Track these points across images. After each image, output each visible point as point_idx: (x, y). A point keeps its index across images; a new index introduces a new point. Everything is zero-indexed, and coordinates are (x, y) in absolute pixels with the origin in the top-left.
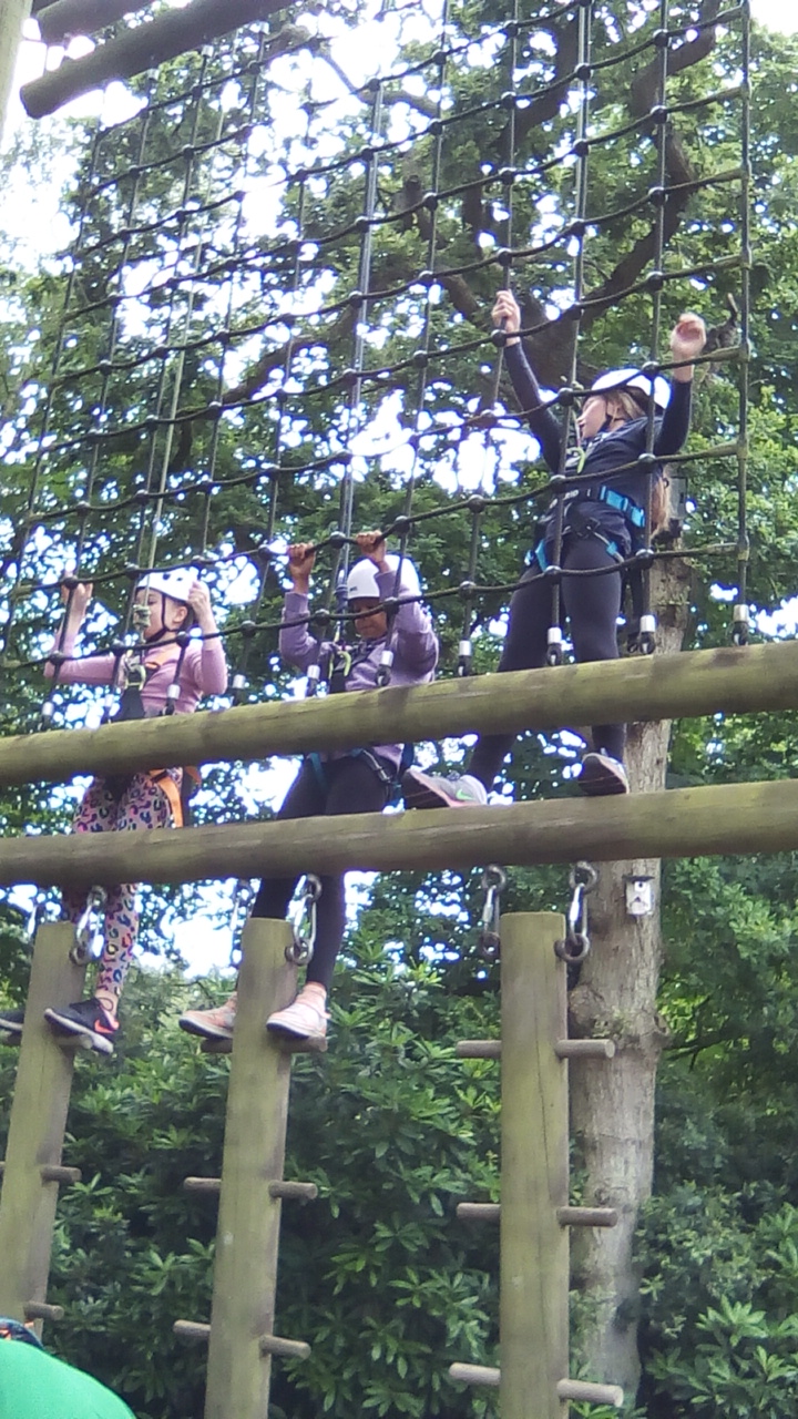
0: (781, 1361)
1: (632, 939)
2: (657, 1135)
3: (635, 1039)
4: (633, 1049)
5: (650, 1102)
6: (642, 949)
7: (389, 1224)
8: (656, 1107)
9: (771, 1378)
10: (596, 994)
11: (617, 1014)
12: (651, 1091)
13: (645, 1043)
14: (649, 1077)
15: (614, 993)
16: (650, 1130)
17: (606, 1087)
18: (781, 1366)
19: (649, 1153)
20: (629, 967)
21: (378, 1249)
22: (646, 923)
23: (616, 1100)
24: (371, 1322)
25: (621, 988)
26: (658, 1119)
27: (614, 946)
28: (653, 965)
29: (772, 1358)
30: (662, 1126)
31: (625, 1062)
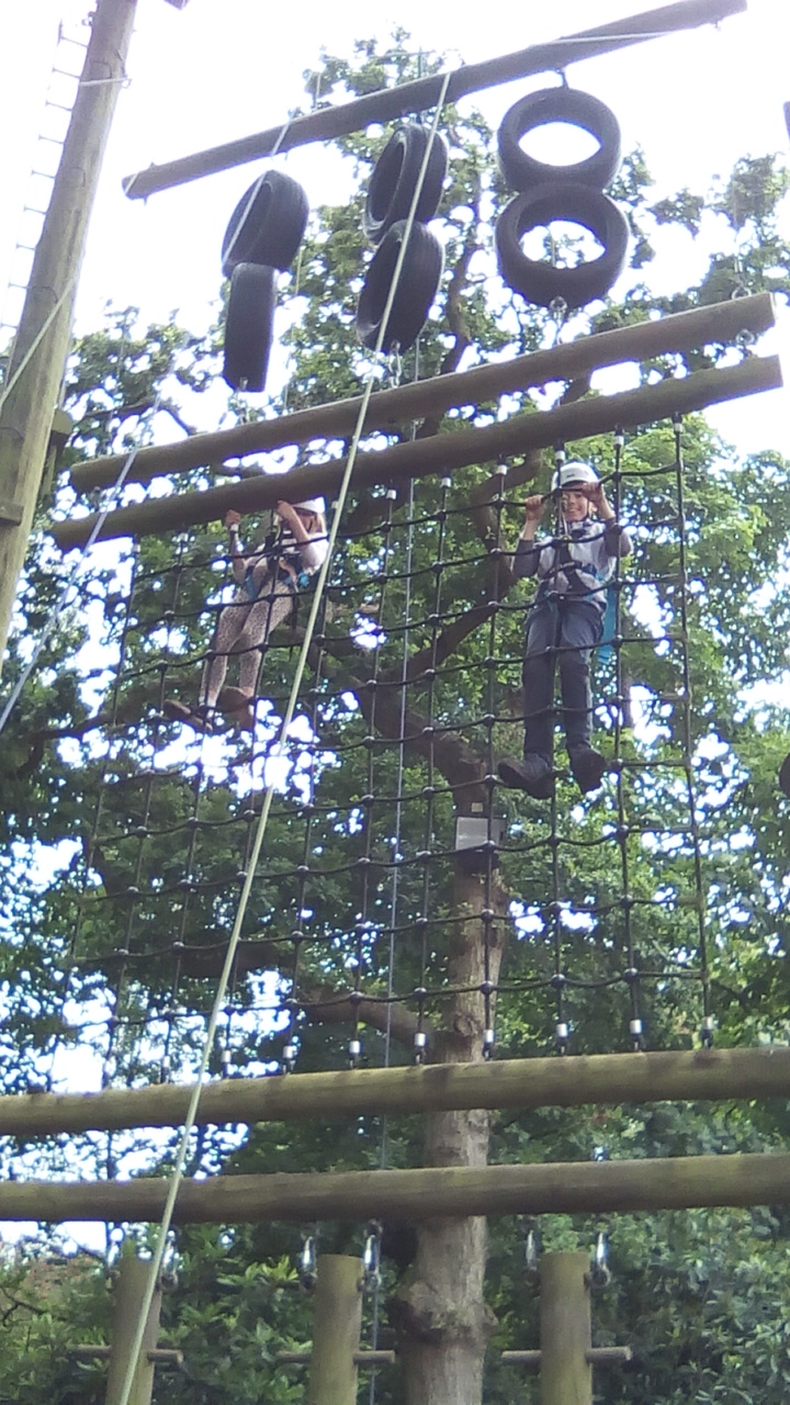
3: (466, 1329)
4: (465, 1339)
5: (478, 1386)
10: (431, 1288)
11: (451, 1307)
12: (479, 1376)
13: (476, 1333)
14: (478, 1363)
15: (449, 1287)
17: (442, 1374)
20: (461, 1263)
23: (450, 1387)
25: (454, 1282)
28: (481, 1260)
31: (457, 1351)
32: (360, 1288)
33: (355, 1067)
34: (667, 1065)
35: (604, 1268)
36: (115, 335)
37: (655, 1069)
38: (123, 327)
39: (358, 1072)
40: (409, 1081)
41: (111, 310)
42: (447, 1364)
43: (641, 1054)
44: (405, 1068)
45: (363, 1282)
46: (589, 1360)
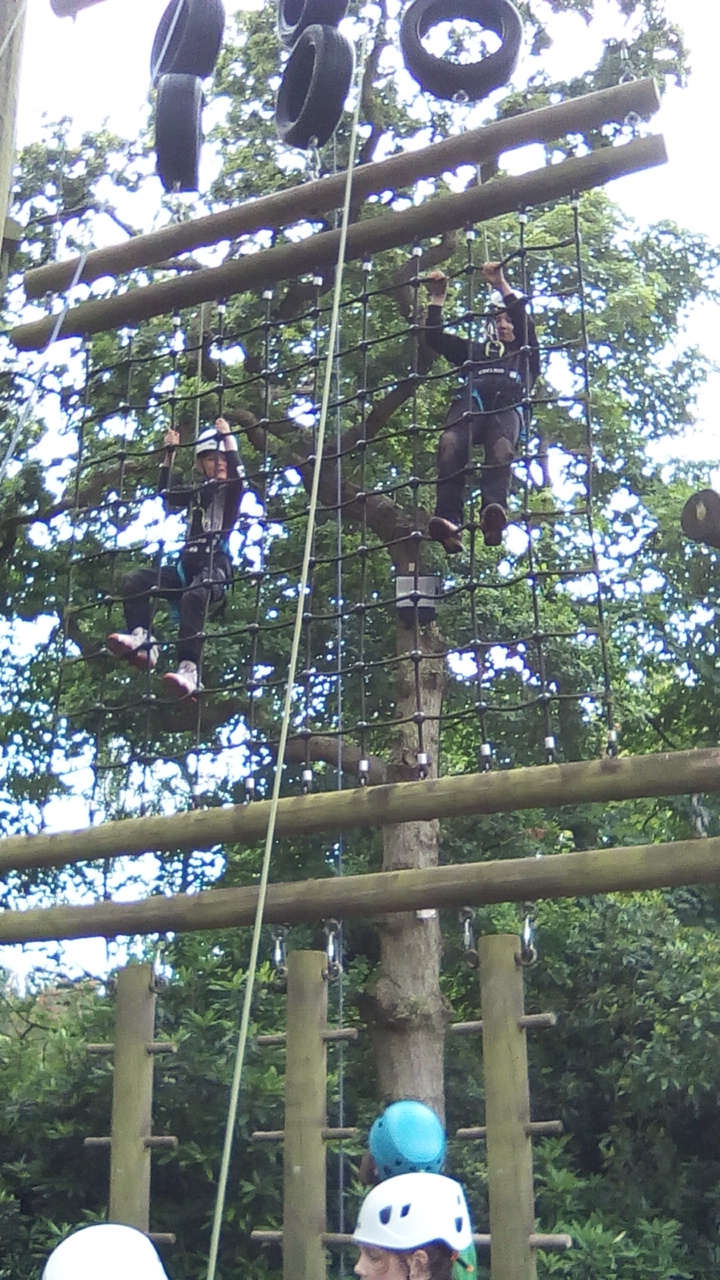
0: (557, 1257)
1: (420, 938)
2: (447, 1091)
3: (427, 1017)
4: (427, 1026)
5: (440, 1065)
6: (429, 945)
7: (250, 1180)
8: (446, 1069)
9: (552, 1270)
10: (394, 983)
11: (413, 998)
12: (440, 1057)
13: (436, 1020)
14: (439, 1046)
15: (408, 981)
16: (442, 1088)
17: (408, 1057)
18: (559, 1260)
19: (442, 1106)
20: (420, 960)
21: (245, 1201)
22: (431, 923)
23: (416, 1070)
24: (243, 1260)
25: (415, 977)
26: (447, 1077)
27: (407, 944)
28: (436, 957)
29: (551, 1255)
30: (451, 1084)
31: (421, 1036)
32: (324, 977)
33: (308, 792)
34: (577, 774)
35: (532, 947)
36: (53, 145)
37: (566, 777)
38: (60, 138)
39: (311, 797)
40: (355, 801)
41: (47, 120)
42: (412, 1049)
43: (555, 765)
44: (353, 790)
45: (327, 972)
46: (521, 1027)
